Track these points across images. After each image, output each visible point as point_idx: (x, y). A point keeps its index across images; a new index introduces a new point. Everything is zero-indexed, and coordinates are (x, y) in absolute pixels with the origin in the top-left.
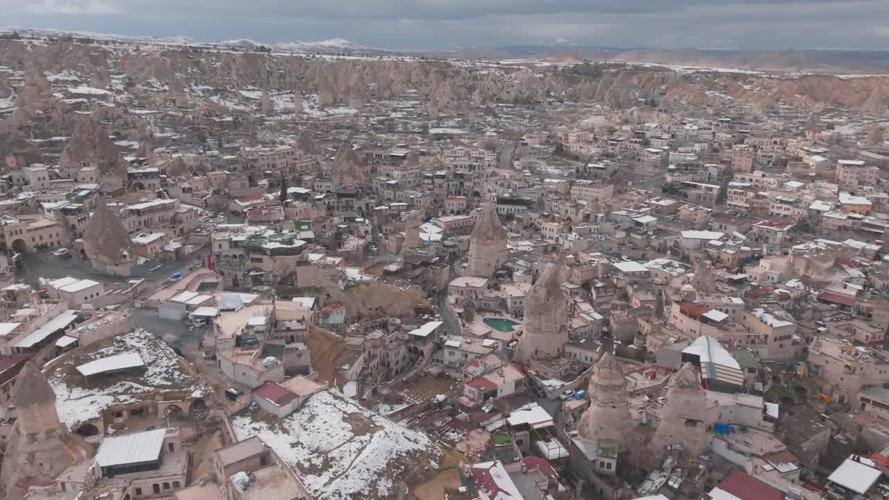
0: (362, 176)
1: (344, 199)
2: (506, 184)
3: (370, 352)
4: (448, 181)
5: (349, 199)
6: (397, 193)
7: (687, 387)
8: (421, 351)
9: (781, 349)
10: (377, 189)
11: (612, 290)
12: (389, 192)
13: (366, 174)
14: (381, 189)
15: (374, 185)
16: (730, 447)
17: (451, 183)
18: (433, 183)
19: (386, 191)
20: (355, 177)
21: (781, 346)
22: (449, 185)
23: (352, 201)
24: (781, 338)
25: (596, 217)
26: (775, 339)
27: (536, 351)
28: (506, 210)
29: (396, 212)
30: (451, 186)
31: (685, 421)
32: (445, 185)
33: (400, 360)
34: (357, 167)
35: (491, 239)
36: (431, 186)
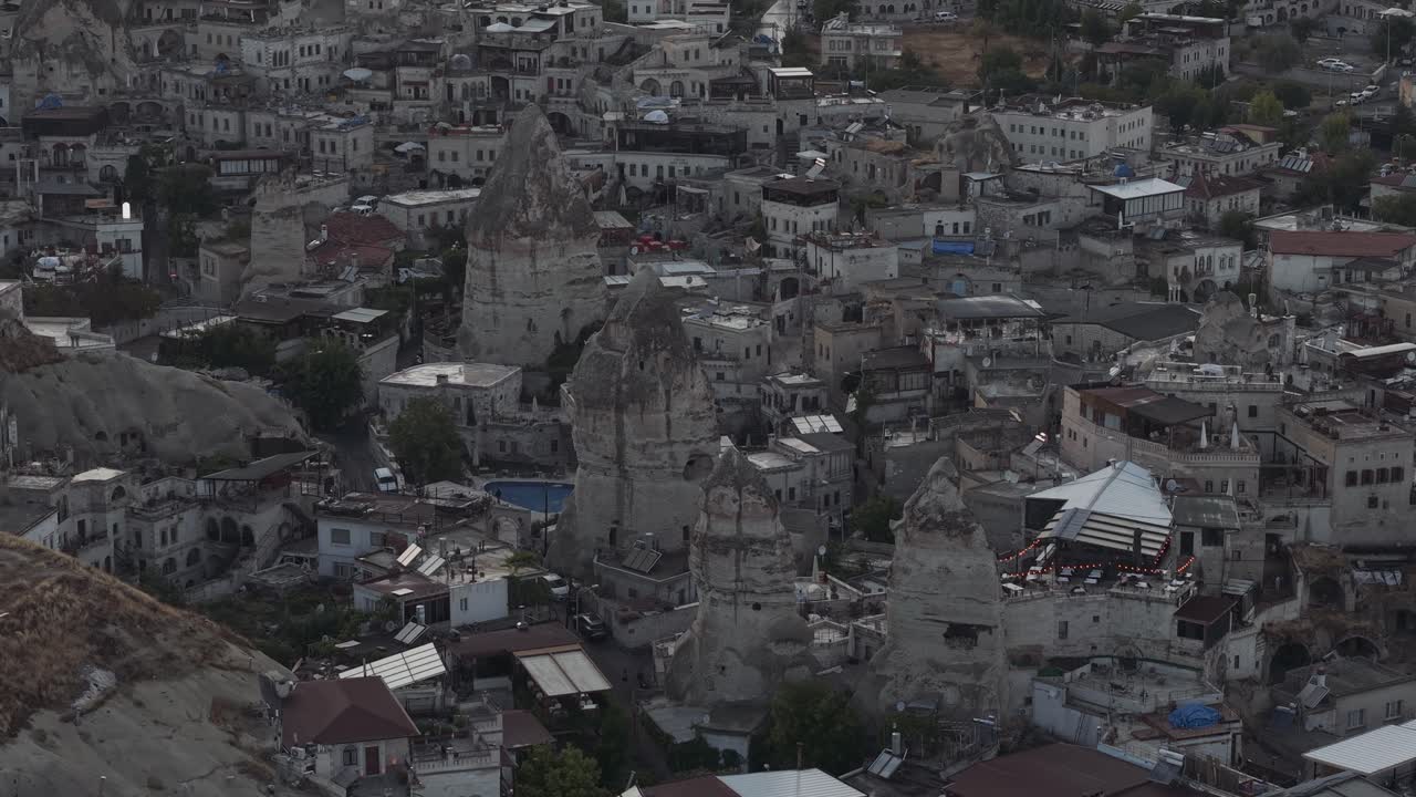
0: (125, 61)
1: (48, 143)
2: (666, 83)
3: (81, 524)
4: (448, 72)
5: (70, 140)
6: (255, 118)
7: (937, 526)
8: (247, 529)
9: (1372, 513)
10: (181, 110)
11: (918, 378)
12: (222, 115)
13: (140, 54)
14: (191, 110)
15: (169, 93)
16: (1071, 701)
17: (458, 84)
18: (392, 86)
19: (209, 115)
20: (96, 69)
21: (1373, 502)
22: (450, 87)
23: (79, 147)
24: (1367, 477)
25: (964, 182)
26: (1351, 479)
27: (613, 533)
28: (653, 172)
29: (239, 184)
30: (458, 93)
31: (944, 628)
32: (436, 90)
33: (181, 558)
34: (105, 30)
35: (538, 232)
36: (385, 96)
